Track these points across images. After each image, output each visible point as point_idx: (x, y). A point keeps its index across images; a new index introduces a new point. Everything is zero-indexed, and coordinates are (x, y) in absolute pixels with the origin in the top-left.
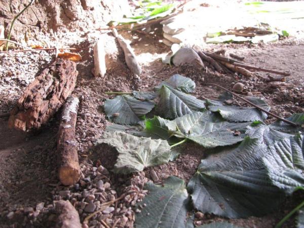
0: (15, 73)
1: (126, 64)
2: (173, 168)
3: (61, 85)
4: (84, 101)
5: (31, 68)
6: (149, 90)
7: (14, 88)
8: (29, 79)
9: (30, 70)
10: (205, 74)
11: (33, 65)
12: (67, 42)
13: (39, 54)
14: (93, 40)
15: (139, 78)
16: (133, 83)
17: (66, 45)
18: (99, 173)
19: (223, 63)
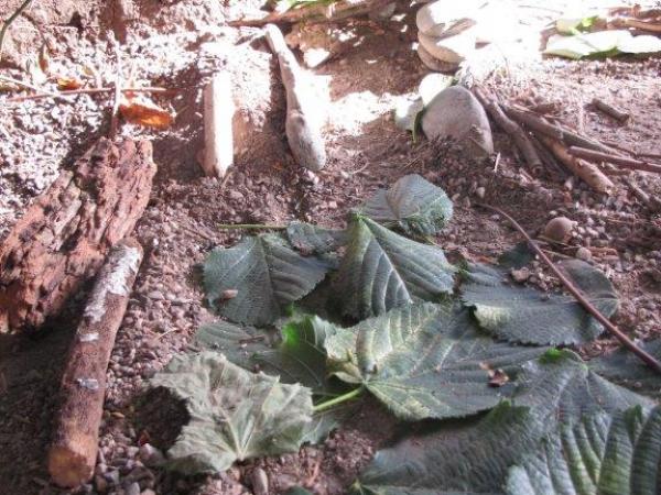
0: (10, 160)
1: (286, 139)
2: (310, 462)
3: (101, 214)
4: (157, 253)
5: (51, 146)
6: (335, 219)
7: (7, 199)
8: (45, 175)
9: (48, 150)
10: (488, 176)
11: (57, 136)
12: (147, 69)
13: (73, 105)
14: (210, 65)
15: (317, 180)
16: (299, 194)
17: (142, 78)
18: (139, 463)
19: (547, 141)
